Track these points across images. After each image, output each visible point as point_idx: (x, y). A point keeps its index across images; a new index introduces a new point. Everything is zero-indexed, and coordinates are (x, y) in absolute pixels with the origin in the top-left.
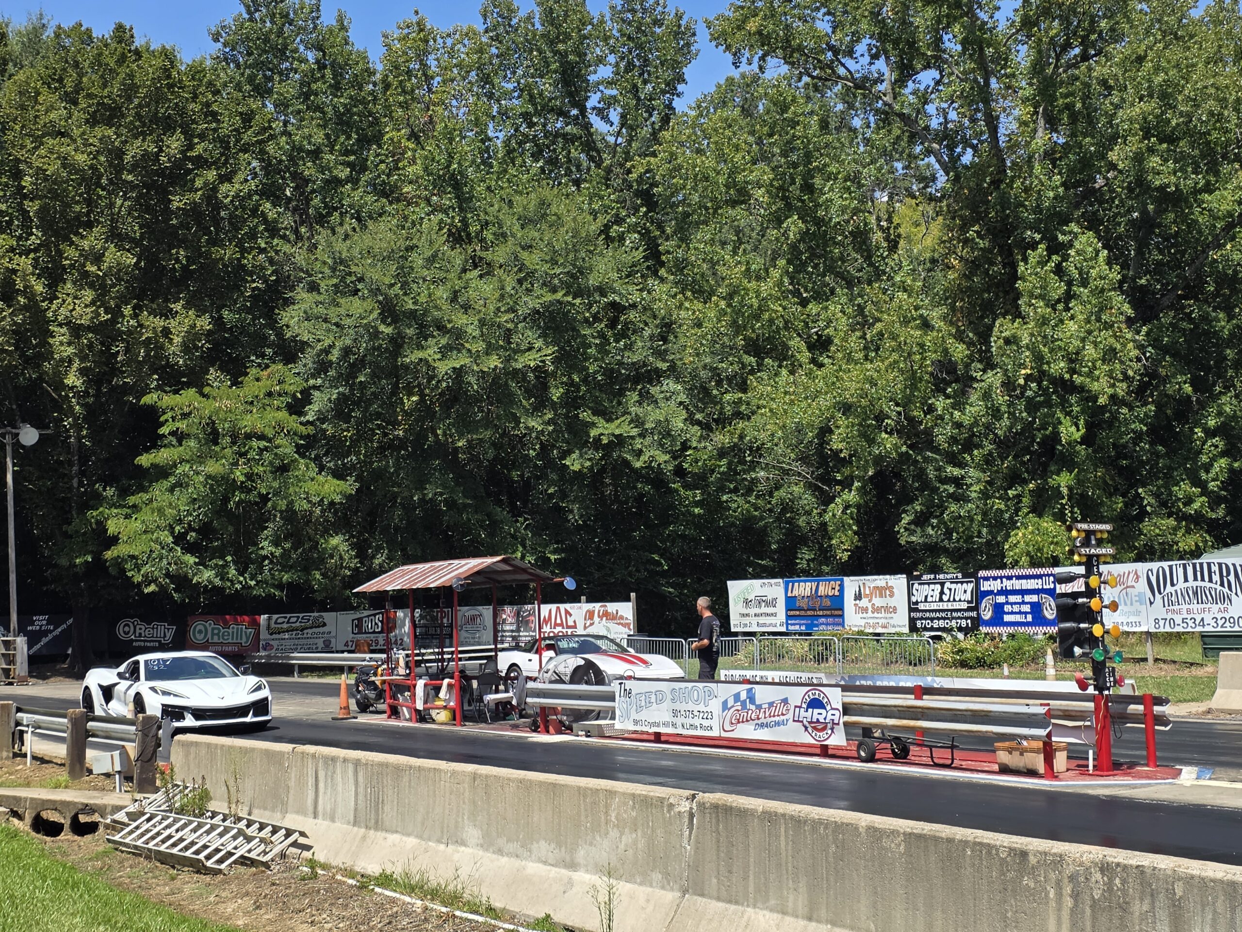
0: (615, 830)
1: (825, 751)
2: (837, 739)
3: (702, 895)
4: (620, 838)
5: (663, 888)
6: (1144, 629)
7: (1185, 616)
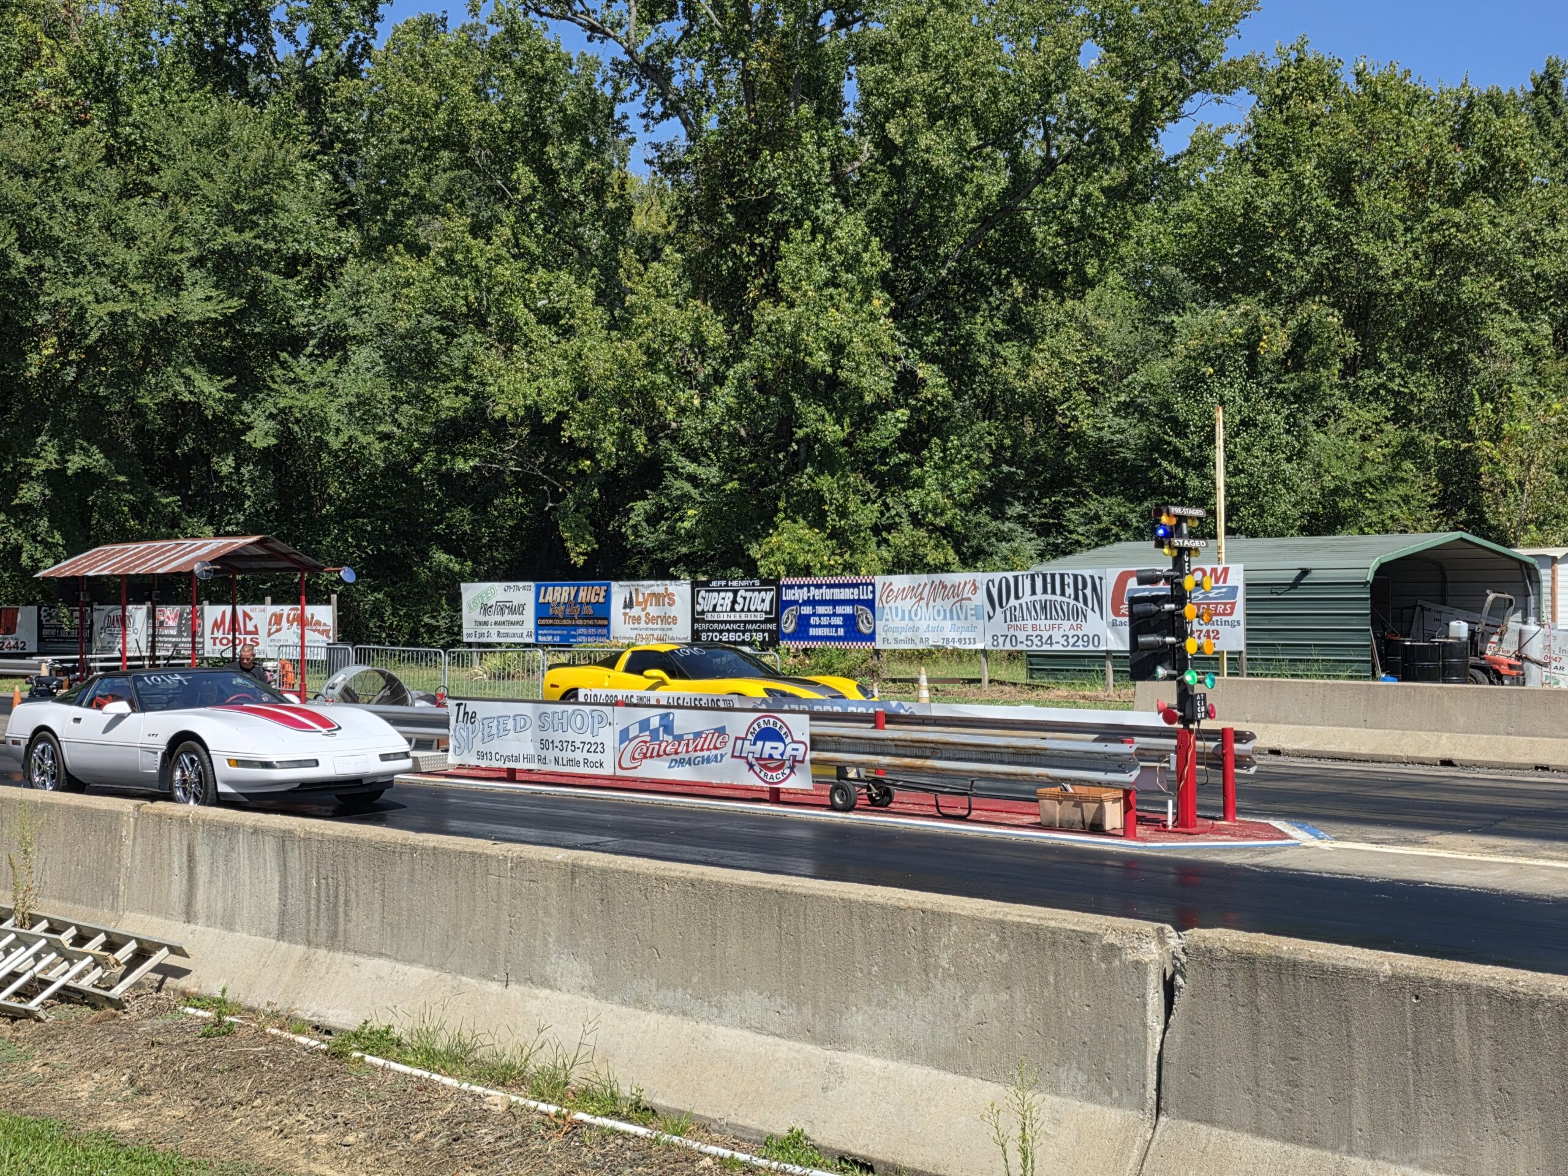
0: (950, 983)
1: (775, 796)
2: (798, 782)
3: (1210, 1121)
4: (966, 998)
5: (1090, 1098)
6: (980, 646)
7: (1030, 632)
